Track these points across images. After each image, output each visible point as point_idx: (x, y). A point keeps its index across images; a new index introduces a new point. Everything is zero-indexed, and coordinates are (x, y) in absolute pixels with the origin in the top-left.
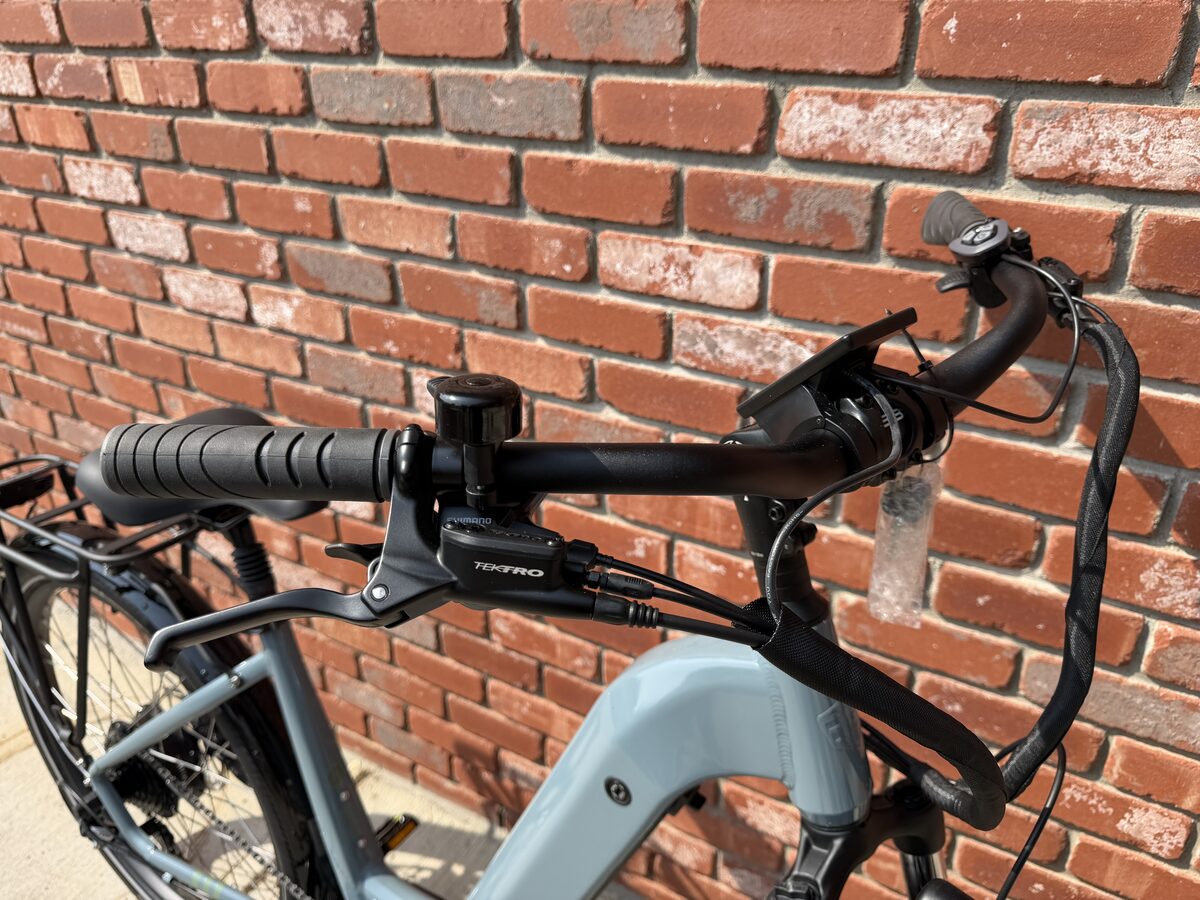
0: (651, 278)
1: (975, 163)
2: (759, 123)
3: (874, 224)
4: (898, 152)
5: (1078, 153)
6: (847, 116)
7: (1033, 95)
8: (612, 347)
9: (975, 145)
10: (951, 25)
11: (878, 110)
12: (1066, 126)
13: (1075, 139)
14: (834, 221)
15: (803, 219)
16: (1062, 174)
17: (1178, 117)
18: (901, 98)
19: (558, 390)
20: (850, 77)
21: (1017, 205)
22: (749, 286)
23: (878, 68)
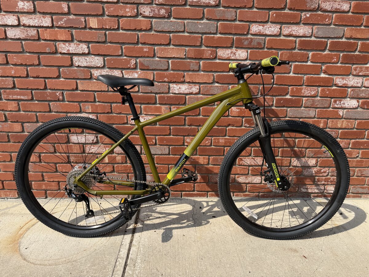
0: (228, 56)
1: (278, 34)
2: (248, 29)
3: (265, 43)
4: (268, 33)
5: (291, 32)
6: (261, 28)
7: (284, 24)
8: (219, 71)
9: (278, 31)
10: (275, 15)
11: (265, 27)
12: (289, 28)
13: (290, 30)
14: (259, 43)
15: (254, 44)
16: (289, 35)
17: (301, 27)
18: (268, 25)
19: (207, 81)
20: (261, 22)
21: (284, 39)
22: (246, 55)
23: (265, 21)
